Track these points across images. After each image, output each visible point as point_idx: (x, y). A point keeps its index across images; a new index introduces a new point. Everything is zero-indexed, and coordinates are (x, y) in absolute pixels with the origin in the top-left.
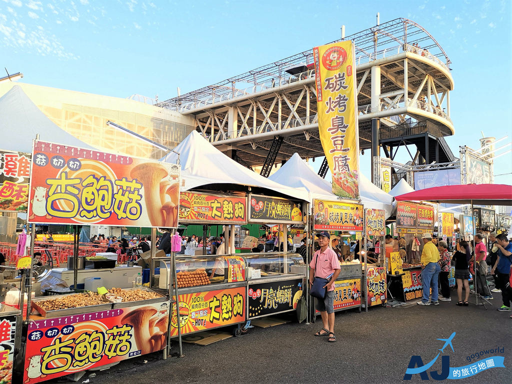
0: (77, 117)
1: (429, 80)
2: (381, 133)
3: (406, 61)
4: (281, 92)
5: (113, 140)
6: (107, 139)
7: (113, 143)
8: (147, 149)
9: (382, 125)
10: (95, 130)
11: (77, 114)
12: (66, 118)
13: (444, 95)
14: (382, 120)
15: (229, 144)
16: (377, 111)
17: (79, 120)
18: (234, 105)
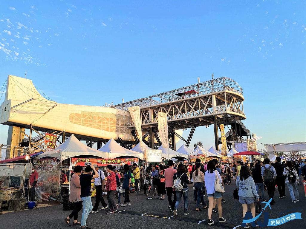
0: (87, 117)
1: (234, 99)
2: (217, 121)
3: (225, 94)
4: (173, 103)
5: (101, 125)
6: (98, 125)
7: (101, 127)
8: (114, 128)
9: (218, 118)
10: (94, 122)
11: (87, 115)
12: (83, 118)
13: (240, 103)
14: (217, 116)
15: (151, 125)
16: (215, 113)
17: (88, 118)
18: (152, 108)
